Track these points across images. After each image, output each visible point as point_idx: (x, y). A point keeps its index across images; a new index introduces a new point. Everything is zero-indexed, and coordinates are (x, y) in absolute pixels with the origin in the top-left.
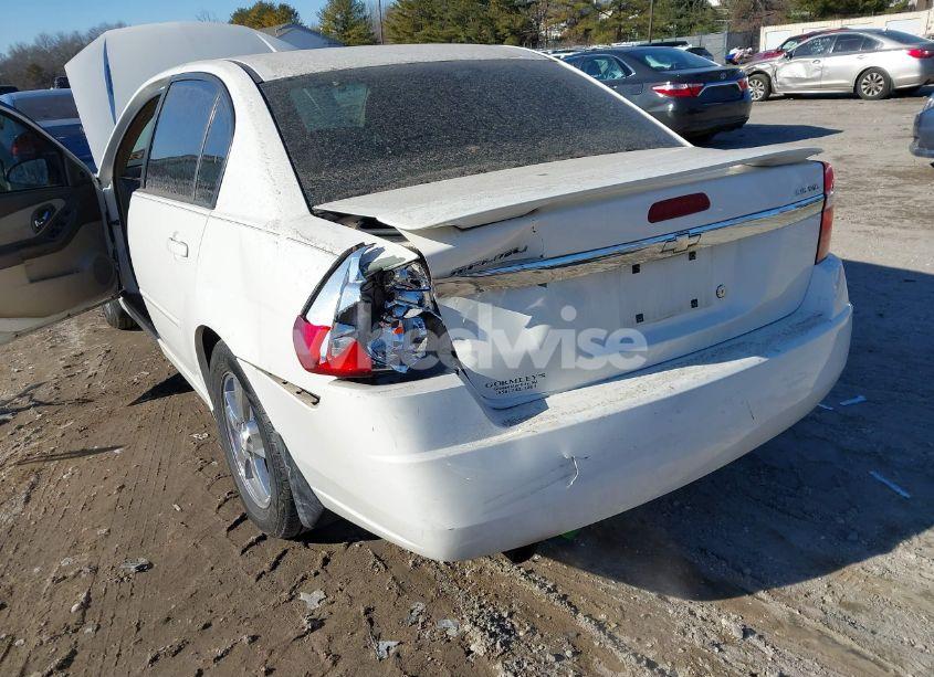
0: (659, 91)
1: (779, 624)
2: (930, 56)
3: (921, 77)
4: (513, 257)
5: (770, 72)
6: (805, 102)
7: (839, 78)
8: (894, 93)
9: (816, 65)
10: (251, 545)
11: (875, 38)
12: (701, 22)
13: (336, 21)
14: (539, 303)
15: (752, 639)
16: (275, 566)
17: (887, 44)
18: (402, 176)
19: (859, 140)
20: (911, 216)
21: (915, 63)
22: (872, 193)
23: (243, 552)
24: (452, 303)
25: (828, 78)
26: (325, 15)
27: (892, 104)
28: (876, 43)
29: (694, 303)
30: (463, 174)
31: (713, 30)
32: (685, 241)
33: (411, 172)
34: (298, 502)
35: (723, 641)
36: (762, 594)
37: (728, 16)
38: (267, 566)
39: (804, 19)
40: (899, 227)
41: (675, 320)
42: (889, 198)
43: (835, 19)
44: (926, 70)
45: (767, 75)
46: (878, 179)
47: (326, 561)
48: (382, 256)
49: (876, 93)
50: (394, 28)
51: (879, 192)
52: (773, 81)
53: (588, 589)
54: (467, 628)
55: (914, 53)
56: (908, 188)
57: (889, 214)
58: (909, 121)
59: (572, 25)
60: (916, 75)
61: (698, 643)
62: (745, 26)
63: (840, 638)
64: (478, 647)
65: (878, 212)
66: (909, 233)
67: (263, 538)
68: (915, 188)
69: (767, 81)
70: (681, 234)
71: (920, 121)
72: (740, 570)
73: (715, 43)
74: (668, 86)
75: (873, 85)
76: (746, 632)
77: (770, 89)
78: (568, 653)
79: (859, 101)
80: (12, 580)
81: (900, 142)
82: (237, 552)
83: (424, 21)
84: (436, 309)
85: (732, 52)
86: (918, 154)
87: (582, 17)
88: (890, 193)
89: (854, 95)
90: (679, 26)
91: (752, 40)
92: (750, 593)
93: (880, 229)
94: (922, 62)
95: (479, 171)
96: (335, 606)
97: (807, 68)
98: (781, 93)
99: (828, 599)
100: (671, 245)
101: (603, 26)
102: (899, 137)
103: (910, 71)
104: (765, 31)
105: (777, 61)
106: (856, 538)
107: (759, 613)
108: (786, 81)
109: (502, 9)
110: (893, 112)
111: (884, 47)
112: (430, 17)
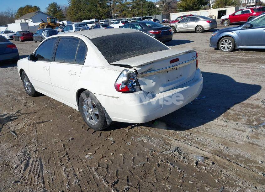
0: (151, 32)
1: (196, 132)
2: (211, 22)
3: (210, 28)
4: (150, 70)
5: (175, 26)
6: (184, 33)
7: (191, 28)
8: (204, 31)
9: (186, 24)
10: (93, 133)
11: (199, 18)
12: (155, 12)
13: (51, 11)
14: (154, 78)
15: (192, 135)
16: (100, 135)
17: (202, 19)
18: (124, 57)
19: (198, 43)
20: (211, 61)
21: (208, 24)
22: (202, 56)
23: (93, 134)
24: (140, 79)
25: (189, 28)
26: (48, 9)
27: (204, 34)
28: (199, 19)
29: (177, 78)
30: (134, 56)
31: (158, 14)
32: (175, 67)
33: (125, 56)
34: (107, 120)
35: (187, 135)
36: (193, 129)
37: (162, 10)
38: (99, 135)
39: (181, 11)
40: (209, 63)
41: (174, 81)
42: (206, 57)
43: (188, 11)
44: (211, 26)
45: (174, 27)
46: (203, 53)
47: (110, 133)
48: (129, 71)
49: (200, 31)
50: (70, 13)
51: (204, 56)
52: (176, 28)
53: (162, 131)
54: (143, 139)
55: (208, 22)
56: (210, 55)
57: (206, 61)
58: (209, 38)
59: (121, 12)
60: (209, 27)
61: (183, 136)
62: (166, 13)
63: (206, 133)
64: (146, 141)
65: (204, 60)
66: (211, 65)
67: (95, 131)
68: (211, 55)
69: (175, 28)
70: (175, 65)
71: (211, 39)
72: (188, 126)
73: (159, 17)
74: (153, 31)
75: (199, 29)
76: (191, 134)
77: (175, 30)
78: (162, 140)
79: (196, 33)
80: (45, 144)
81: (207, 44)
82: (91, 134)
83: (79, 11)
84: (137, 80)
85: (164, 20)
86: (211, 47)
87: (124, 10)
88: (206, 56)
89: (195, 32)
90: (149, 13)
91: (168, 17)
92: (191, 129)
93: (205, 64)
94: (210, 24)
95: (137, 56)
96: (116, 139)
97: (184, 25)
98: (178, 31)
99: (203, 128)
100: (174, 67)
101: (129, 12)
102: (207, 43)
103: (207, 26)
104: (171, 14)
105: (176, 23)
106: (207, 119)
107: (193, 131)
108: (179, 28)
109: (101, 8)
110: (205, 36)
111: (201, 20)
112: (80, 10)
